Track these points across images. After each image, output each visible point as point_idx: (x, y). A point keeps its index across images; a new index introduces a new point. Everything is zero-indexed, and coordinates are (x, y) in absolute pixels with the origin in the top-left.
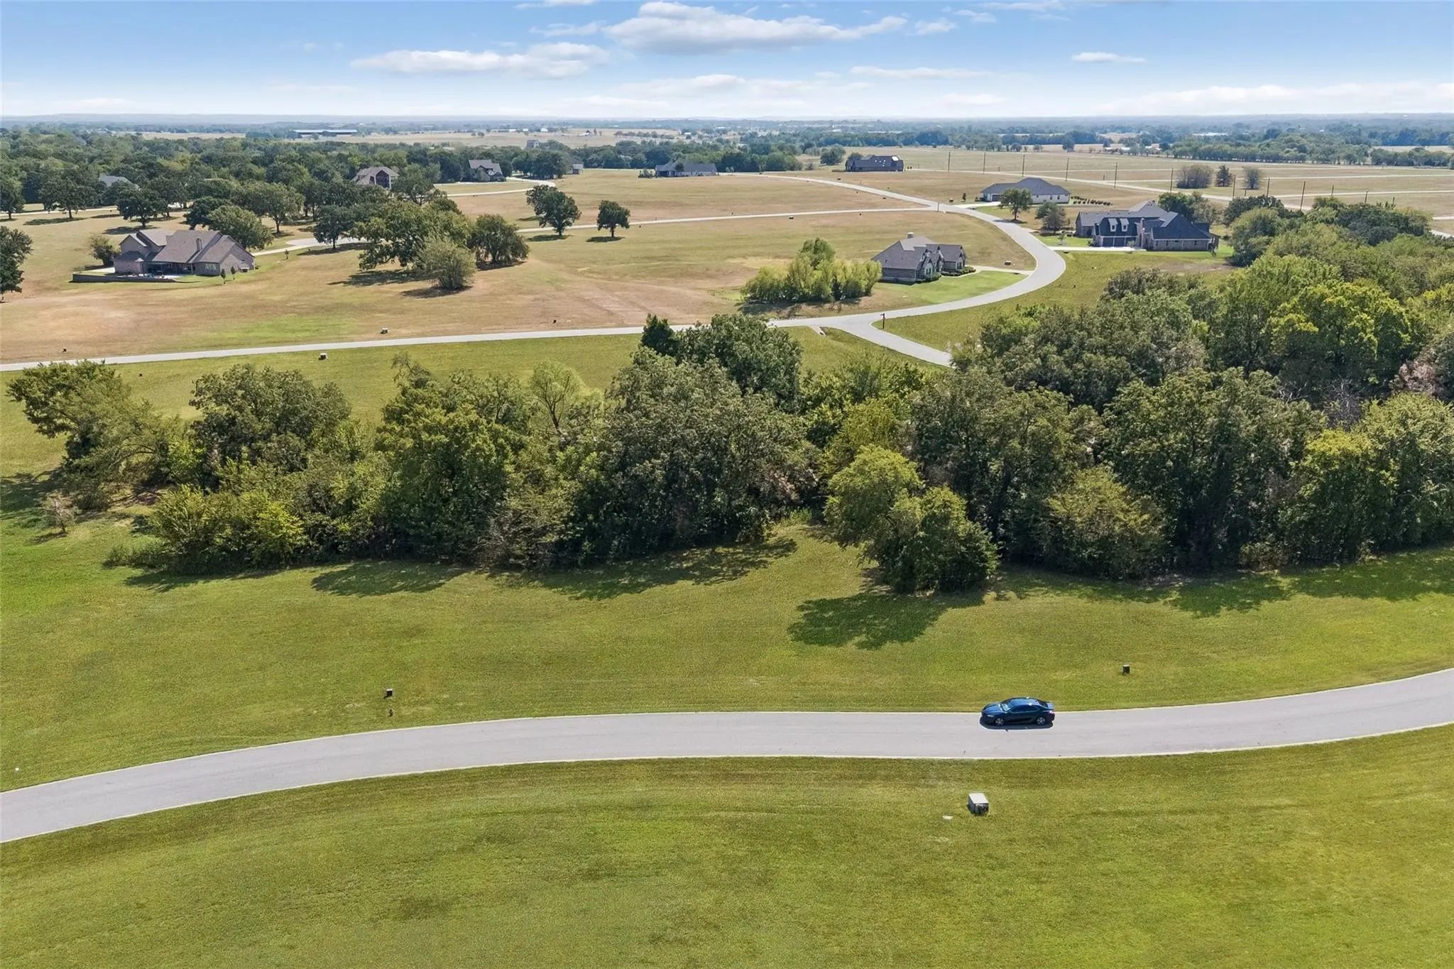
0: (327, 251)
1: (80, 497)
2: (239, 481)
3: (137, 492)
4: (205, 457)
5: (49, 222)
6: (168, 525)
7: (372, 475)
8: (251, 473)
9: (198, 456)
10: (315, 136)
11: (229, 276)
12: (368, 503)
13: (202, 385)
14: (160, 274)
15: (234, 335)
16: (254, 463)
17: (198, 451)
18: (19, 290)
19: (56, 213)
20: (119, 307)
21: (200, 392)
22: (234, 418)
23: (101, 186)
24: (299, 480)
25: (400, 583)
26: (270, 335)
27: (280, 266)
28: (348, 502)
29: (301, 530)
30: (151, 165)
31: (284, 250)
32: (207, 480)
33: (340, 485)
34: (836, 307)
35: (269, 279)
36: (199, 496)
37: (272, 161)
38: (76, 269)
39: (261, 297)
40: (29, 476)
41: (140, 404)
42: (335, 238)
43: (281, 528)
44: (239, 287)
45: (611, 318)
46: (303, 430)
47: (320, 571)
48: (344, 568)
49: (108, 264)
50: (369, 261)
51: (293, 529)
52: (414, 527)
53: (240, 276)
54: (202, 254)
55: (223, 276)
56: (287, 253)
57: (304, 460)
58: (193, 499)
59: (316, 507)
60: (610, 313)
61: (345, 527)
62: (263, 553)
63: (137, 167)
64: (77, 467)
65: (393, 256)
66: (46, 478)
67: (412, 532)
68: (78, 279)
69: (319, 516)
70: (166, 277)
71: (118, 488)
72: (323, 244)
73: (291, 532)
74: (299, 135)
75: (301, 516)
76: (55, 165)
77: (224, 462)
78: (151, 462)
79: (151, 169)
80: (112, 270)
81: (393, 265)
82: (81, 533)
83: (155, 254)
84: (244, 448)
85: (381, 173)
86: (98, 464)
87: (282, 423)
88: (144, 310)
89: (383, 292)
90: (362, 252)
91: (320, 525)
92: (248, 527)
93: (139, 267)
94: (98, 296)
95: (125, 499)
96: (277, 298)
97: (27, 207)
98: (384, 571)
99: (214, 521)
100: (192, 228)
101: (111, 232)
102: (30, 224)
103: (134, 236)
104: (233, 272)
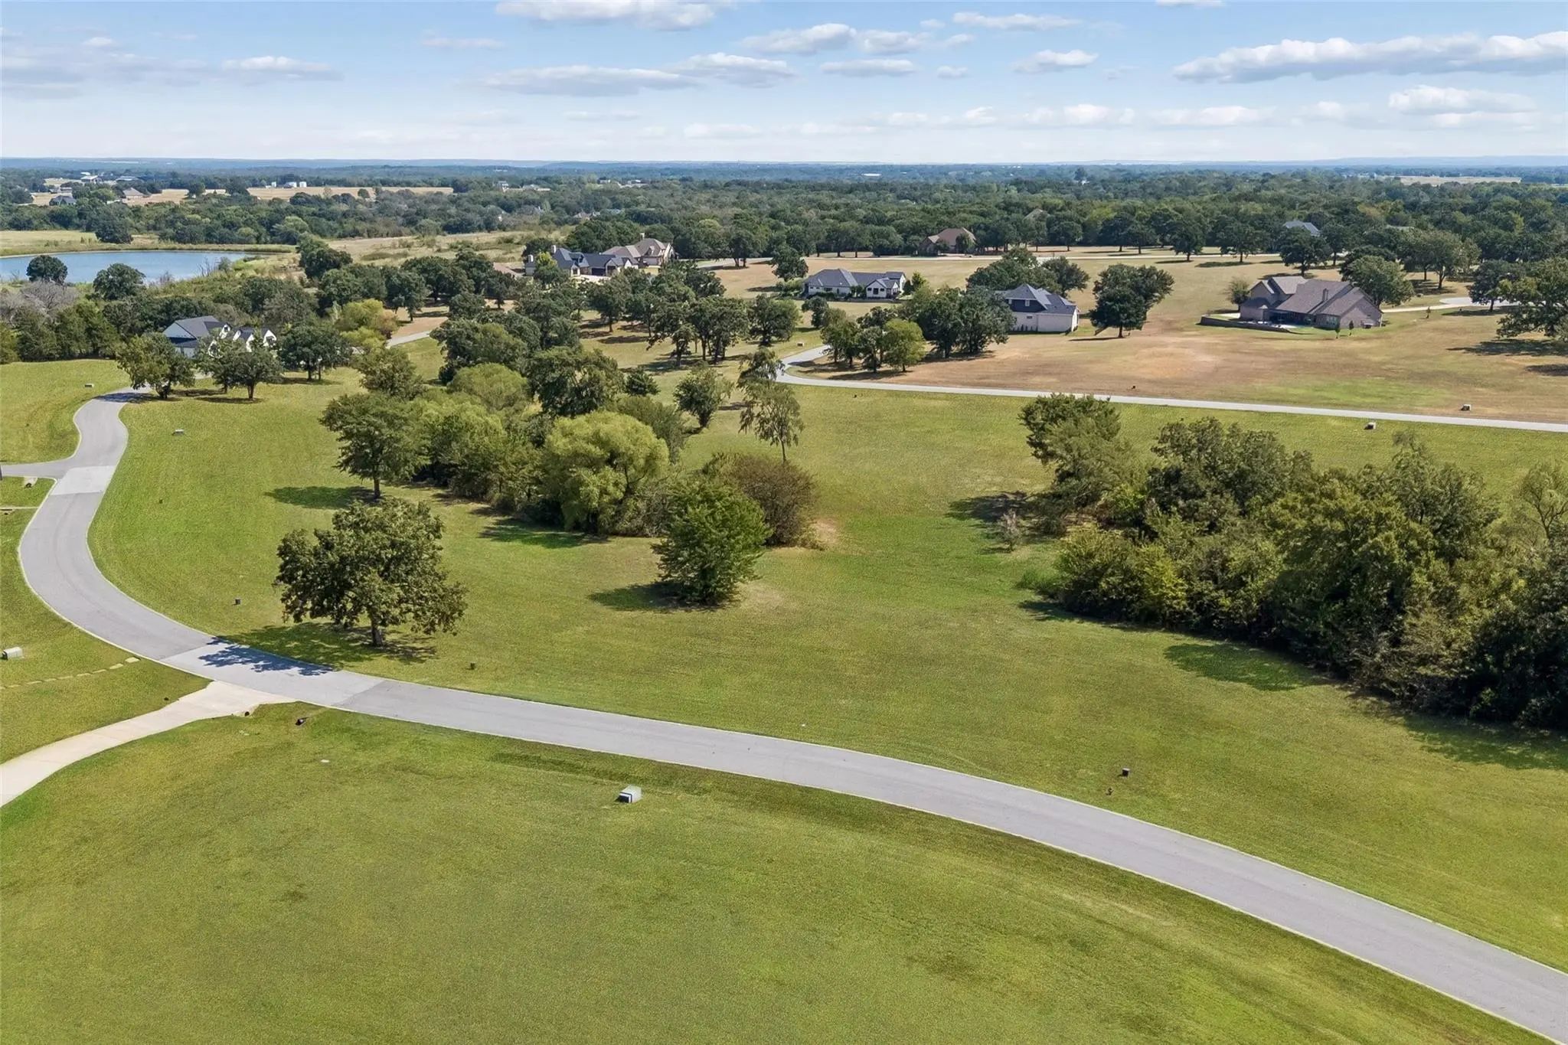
0: (1482, 313)
14: (1278, 323)
18: (1141, 328)
31: (1426, 308)
54: (1327, 305)
56: (1429, 311)
68: (1204, 322)
70: (1284, 326)
72: (1477, 304)
83: (1280, 302)
93: (1260, 315)
94: (1206, 340)
102: (1202, 265)
103: (1266, 282)
104: (1351, 326)
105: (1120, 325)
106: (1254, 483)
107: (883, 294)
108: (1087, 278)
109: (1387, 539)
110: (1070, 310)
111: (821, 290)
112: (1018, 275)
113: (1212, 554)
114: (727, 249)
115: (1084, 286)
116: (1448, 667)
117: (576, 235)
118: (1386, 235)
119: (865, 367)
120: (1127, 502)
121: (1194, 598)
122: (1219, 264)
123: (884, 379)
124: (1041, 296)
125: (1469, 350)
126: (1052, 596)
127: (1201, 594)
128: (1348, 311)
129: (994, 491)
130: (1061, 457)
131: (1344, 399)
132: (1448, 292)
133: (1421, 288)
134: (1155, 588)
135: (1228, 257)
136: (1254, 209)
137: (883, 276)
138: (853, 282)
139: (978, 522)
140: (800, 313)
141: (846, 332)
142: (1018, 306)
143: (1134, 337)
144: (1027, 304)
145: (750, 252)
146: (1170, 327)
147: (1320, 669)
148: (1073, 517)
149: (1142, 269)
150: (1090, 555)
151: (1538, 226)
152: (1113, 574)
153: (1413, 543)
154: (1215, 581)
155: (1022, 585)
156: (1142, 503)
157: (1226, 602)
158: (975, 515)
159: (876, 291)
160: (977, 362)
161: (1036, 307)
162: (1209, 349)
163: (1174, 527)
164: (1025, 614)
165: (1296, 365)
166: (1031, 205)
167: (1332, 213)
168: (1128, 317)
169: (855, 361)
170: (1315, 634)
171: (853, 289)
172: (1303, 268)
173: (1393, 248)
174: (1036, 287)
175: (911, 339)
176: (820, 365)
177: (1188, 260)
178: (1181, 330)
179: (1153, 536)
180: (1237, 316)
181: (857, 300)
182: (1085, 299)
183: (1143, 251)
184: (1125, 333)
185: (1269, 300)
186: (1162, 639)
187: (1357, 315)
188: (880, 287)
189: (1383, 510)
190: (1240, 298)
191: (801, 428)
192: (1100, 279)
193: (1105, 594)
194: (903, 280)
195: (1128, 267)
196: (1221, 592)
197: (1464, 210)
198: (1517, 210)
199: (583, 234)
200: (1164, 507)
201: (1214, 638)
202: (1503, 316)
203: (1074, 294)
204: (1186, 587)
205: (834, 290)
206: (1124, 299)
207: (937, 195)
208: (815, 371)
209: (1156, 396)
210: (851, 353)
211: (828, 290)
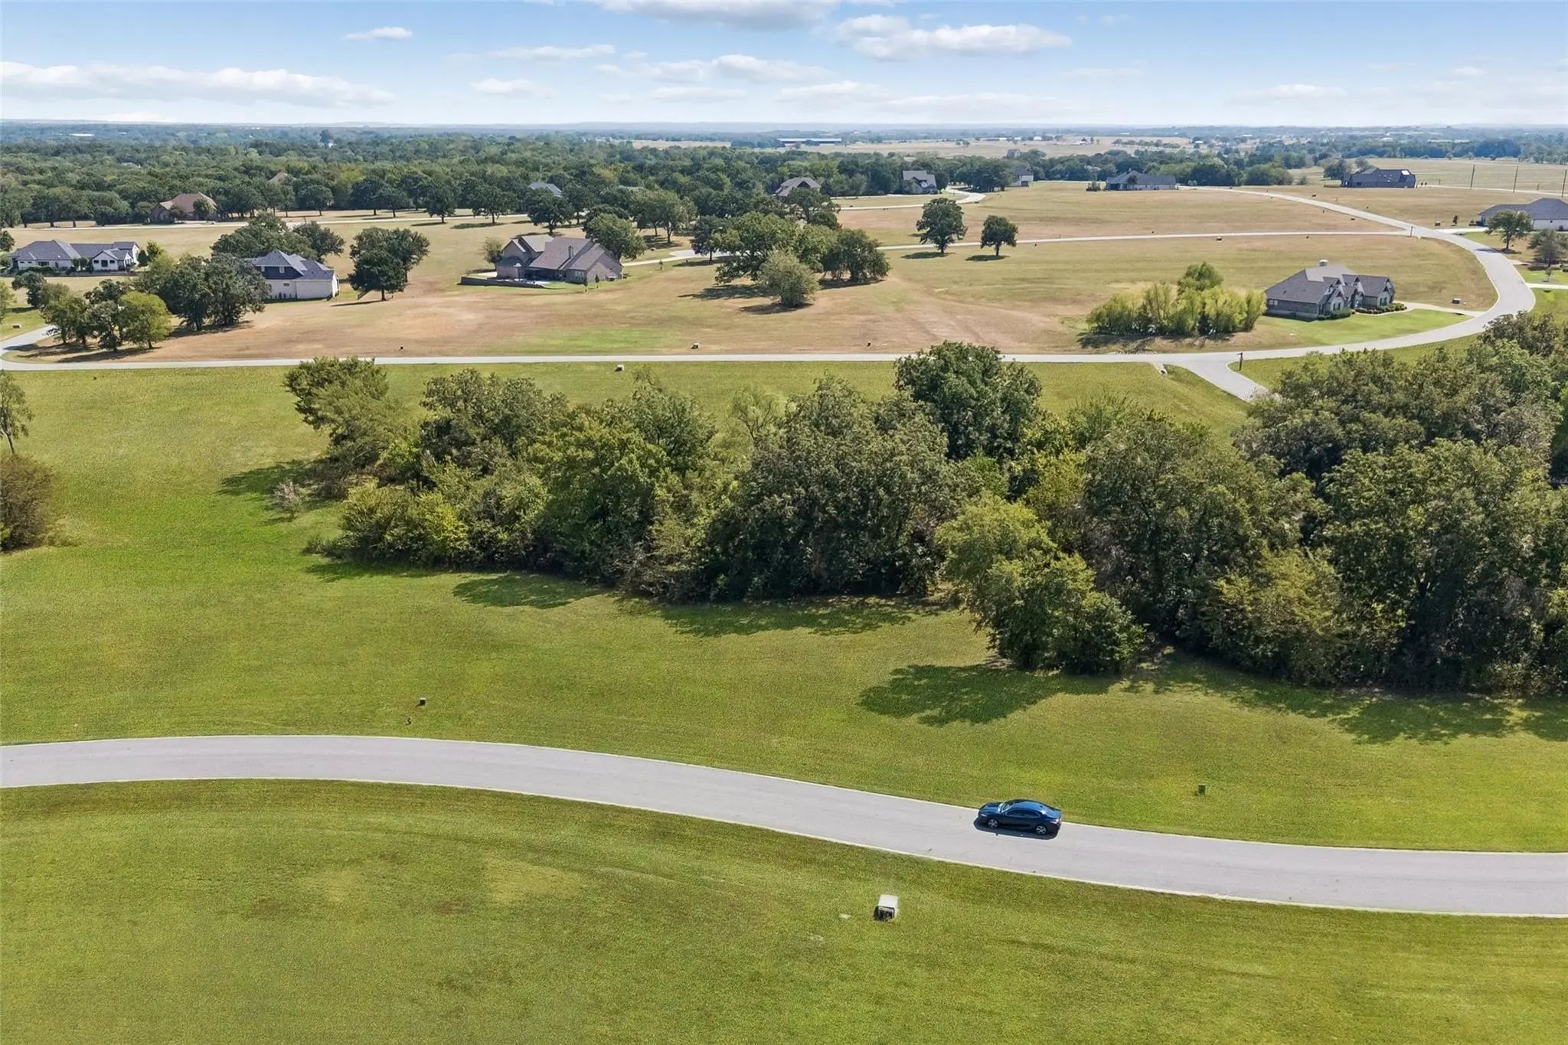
0: (704, 263)
11: (592, 284)
14: (533, 280)
27: (650, 277)
31: (659, 261)
34: (1197, 343)
38: (465, 273)
44: (600, 295)
50: (725, 274)
54: (573, 261)
56: (661, 264)
60: (935, 338)
68: (466, 282)
70: (538, 283)
72: (697, 256)
80: (497, 274)
81: (746, 280)
83: (531, 260)
93: (517, 273)
102: (457, 227)
103: (516, 242)
104: (597, 280)
105: (381, 288)
106: (519, 427)
107: (115, 266)
108: (342, 242)
109: (630, 461)
110: (328, 275)
111: (34, 265)
112: (268, 240)
113: (487, 494)
115: (340, 251)
116: (689, 562)
118: (619, 195)
119: (102, 347)
120: (402, 457)
121: (475, 537)
122: (473, 226)
123: (129, 358)
124: (296, 262)
125: (695, 296)
126: (339, 557)
127: (481, 533)
128: (592, 267)
129: (268, 463)
130: (333, 421)
131: (596, 346)
132: (677, 245)
133: (652, 243)
134: (438, 533)
135: (481, 219)
136: (500, 171)
137: (112, 246)
138: (75, 255)
139: (254, 495)
140: (11, 291)
141: (72, 309)
142: (272, 273)
143: (396, 299)
144: (282, 271)
146: (432, 288)
147: (591, 582)
148: (353, 478)
149: (396, 232)
150: (372, 511)
151: (741, 185)
152: (396, 526)
153: (651, 461)
154: (493, 519)
155: (309, 551)
156: (418, 456)
157: (503, 536)
158: (251, 488)
159: (104, 263)
160: (233, 333)
161: (292, 274)
162: (471, 307)
163: (450, 475)
164: (314, 578)
165: (550, 318)
166: (273, 168)
167: (572, 174)
168: (388, 280)
169: (89, 340)
170: (583, 552)
171: (76, 262)
172: (551, 227)
173: (626, 207)
174: (289, 254)
175: (153, 312)
176: (45, 348)
177: (443, 223)
178: (443, 290)
179: (430, 485)
180: (494, 274)
181: (82, 274)
182: (342, 264)
183: (397, 214)
184: (387, 295)
185: (522, 257)
186: (451, 580)
187: (601, 269)
188: (108, 259)
189: (625, 437)
190: (496, 257)
191: (30, 418)
192: (355, 243)
193: (391, 546)
194: (135, 251)
195: (383, 231)
196: (499, 528)
197: (682, 172)
198: (724, 171)
200: (439, 457)
201: (498, 572)
202: (719, 265)
203: (330, 258)
204: (467, 528)
205: (52, 264)
206: (382, 261)
207: (166, 158)
208: (41, 354)
209: (423, 355)
210: (83, 332)
211: (43, 264)
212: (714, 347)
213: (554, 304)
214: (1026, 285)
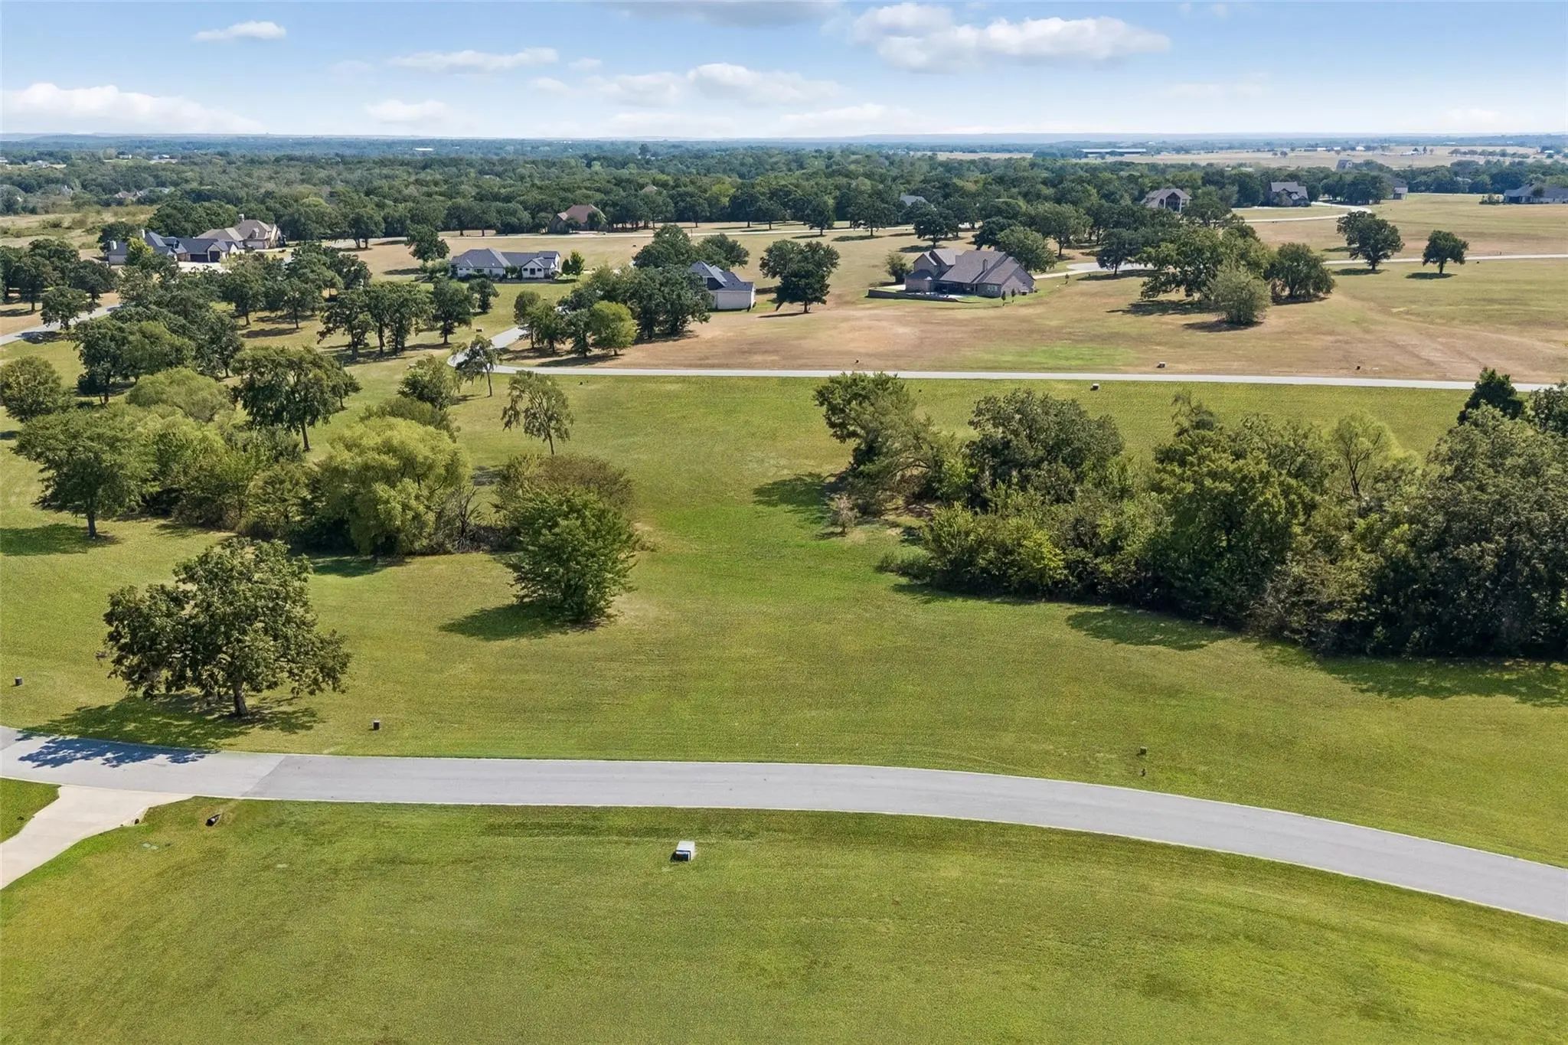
0: (1109, 277)
1: (860, 501)
2: (1005, 506)
3: (908, 503)
4: (976, 477)
5: (852, 239)
6: (937, 539)
7: (1142, 517)
8: (1018, 498)
9: (970, 476)
10: (1102, 156)
11: (1009, 299)
12: (1134, 546)
13: (982, 406)
14: (945, 293)
15: (1009, 358)
16: (1024, 489)
17: (971, 470)
18: (824, 302)
19: (861, 231)
20: (906, 324)
21: (979, 413)
22: (1010, 441)
23: (901, 205)
24: (1067, 512)
25: (1158, 637)
26: (1044, 361)
27: (1059, 290)
28: (1113, 542)
29: (1061, 564)
30: (947, 185)
32: (977, 501)
33: (1106, 523)
35: (1047, 303)
36: (969, 515)
37: (1061, 182)
38: (871, 285)
39: (1038, 321)
40: (819, 476)
41: (922, 419)
42: (1117, 262)
43: (1043, 559)
44: (1017, 309)
45: (1430, 368)
46: (1074, 461)
47: (1076, 609)
48: (1101, 610)
49: (899, 281)
50: (1152, 289)
51: (1054, 561)
52: (1180, 579)
53: (1019, 299)
54: (987, 274)
55: (1004, 298)
56: (1067, 277)
57: (1072, 493)
58: (962, 517)
59: (1079, 542)
60: (1430, 363)
61: (1107, 567)
62: (1021, 582)
63: (934, 187)
64: (861, 473)
65: (1178, 285)
66: (833, 479)
67: (1177, 584)
68: (873, 295)
69: (1081, 552)
70: (950, 296)
71: (892, 498)
72: (1105, 269)
73: (1053, 565)
74: (1086, 155)
75: (1064, 550)
76: (865, 185)
77: (994, 484)
78: (924, 476)
79: (946, 190)
80: (903, 287)
81: (1178, 295)
82: (858, 535)
83: (943, 273)
84: (1014, 473)
85: (1174, 196)
86: (880, 472)
87: (1052, 452)
88: (929, 327)
89: (1163, 323)
90: (1146, 279)
91: (1082, 561)
92: (1011, 553)
93: (927, 286)
94: (891, 312)
95: (897, 509)
96: (1054, 323)
97: (837, 224)
98: (1143, 622)
99: (980, 542)
100: (978, 249)
101: (904, 250)
103: (928, 253)
104: (1014, 294)
105: (805, 300)
107: (541, 274)
110: (745, 285)
111: (471, 272)
114: (347, 229)
117: (160, 217)
124: (716, 273)
128: (1007, 280)
137: (539, 255)
138: (506, 263)
143: (819, 312)
144: (704, 282)
145: (373, 232)
146: (841, 301)
149: (809, 245)
159: (533, 271)
161: (714, 285)
171: (507, 270)
174: (707, 265)
176: (518, 352)
178: (859, 303)
181: (512, 281)
184: (810, 308)
187: (1015, 283)
188: (536, 267)
190: (895, 270)
192: (765, 255)
194: (560, 259)
195: (791, 243)
199: (168, 216)
205: (486, 271)
211: (479, 271)
212: (1182, 367)
213: (982, 318)
214: (1497, 307)
